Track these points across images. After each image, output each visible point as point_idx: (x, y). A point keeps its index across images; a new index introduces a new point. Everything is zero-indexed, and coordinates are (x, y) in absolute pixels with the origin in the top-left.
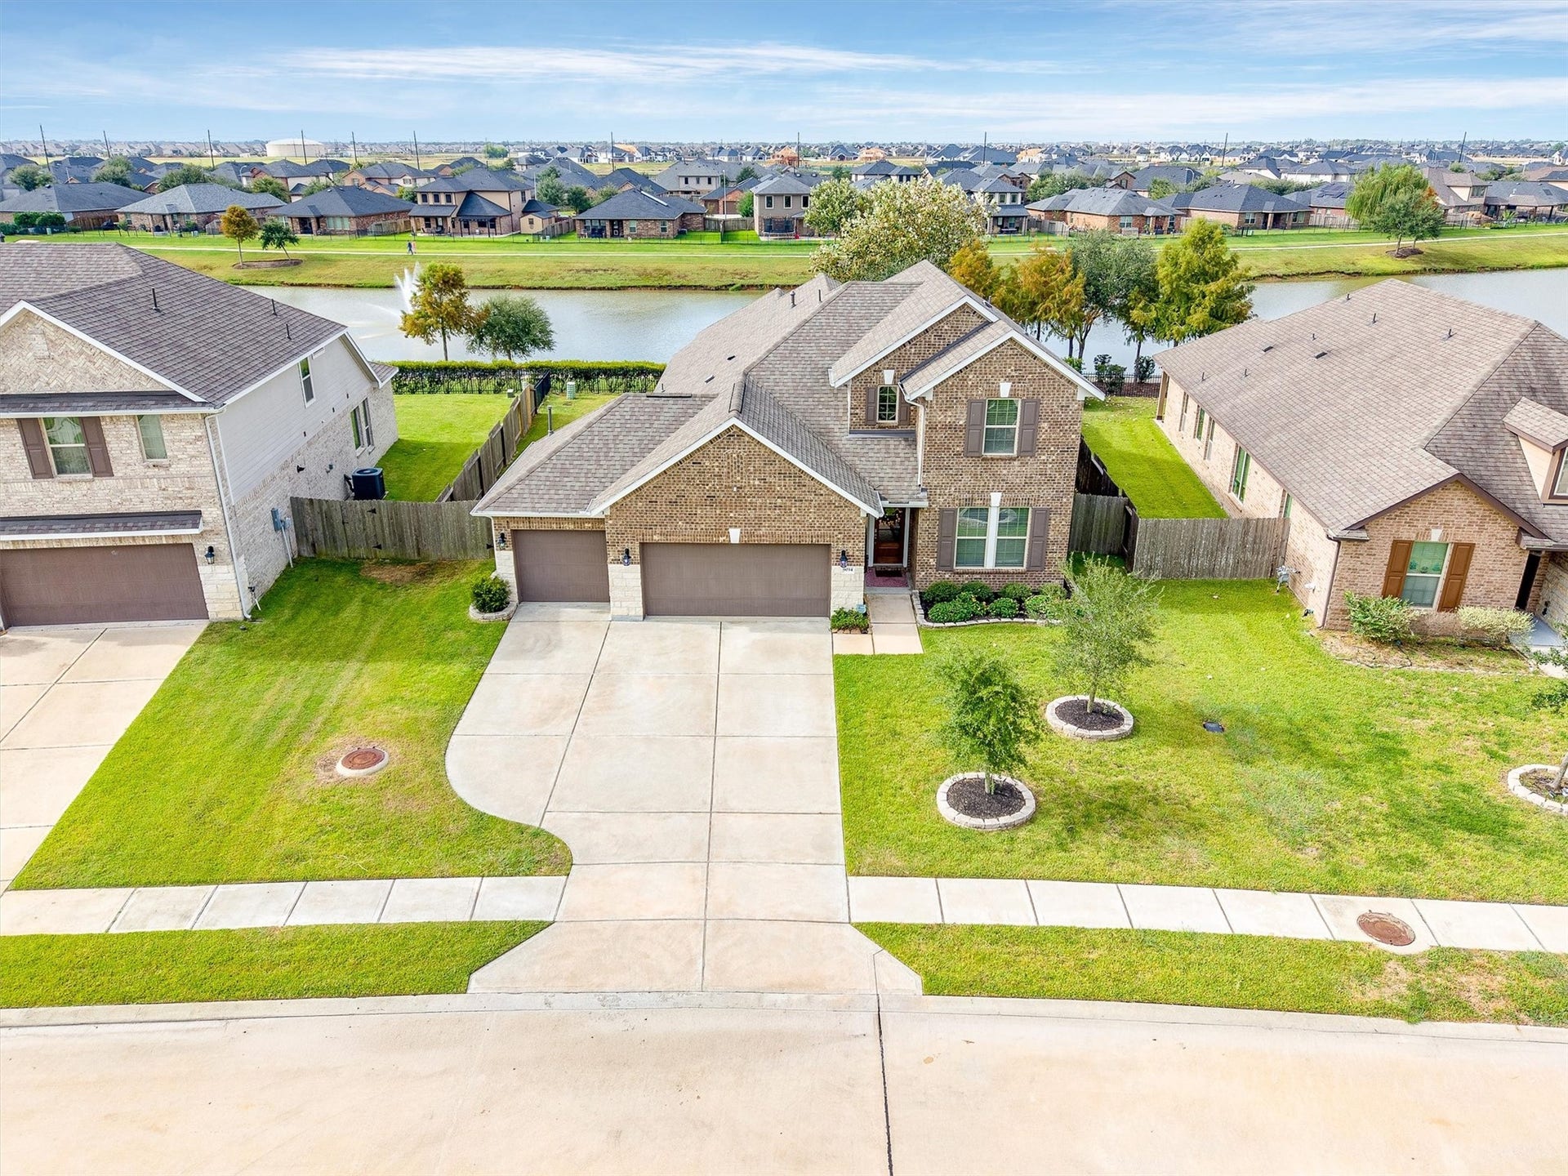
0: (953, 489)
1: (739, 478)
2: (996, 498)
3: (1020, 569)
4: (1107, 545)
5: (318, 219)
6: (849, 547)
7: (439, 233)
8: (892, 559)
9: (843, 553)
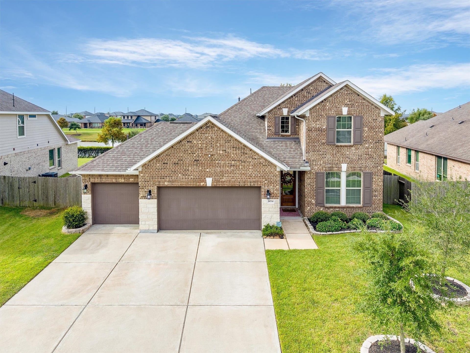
0: (322, 162)
1: (211, 150)
2: (344, 167)
3: (359, 205)
4: (392, 200)
5: (90, 124)
6: (271, 188)
7: (128, 128)
8: (289, 204)
9: (268, 191)
